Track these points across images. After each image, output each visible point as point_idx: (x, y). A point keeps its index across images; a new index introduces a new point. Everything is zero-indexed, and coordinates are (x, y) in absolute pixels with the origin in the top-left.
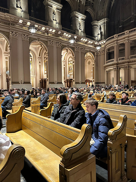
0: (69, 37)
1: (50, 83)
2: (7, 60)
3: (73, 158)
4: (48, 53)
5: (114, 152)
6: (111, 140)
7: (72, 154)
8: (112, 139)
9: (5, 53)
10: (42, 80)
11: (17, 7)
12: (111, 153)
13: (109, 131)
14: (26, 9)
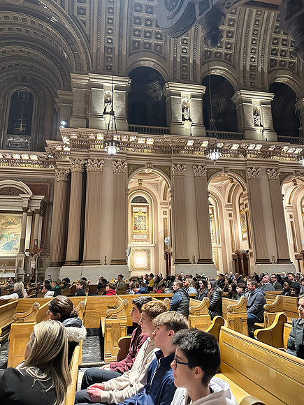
0: (296, 153)
2: (165, 216)
4: (249, 194)
9: (162, 204)
10: (238, 254)
11: (184, 119)
14: (200, 120)
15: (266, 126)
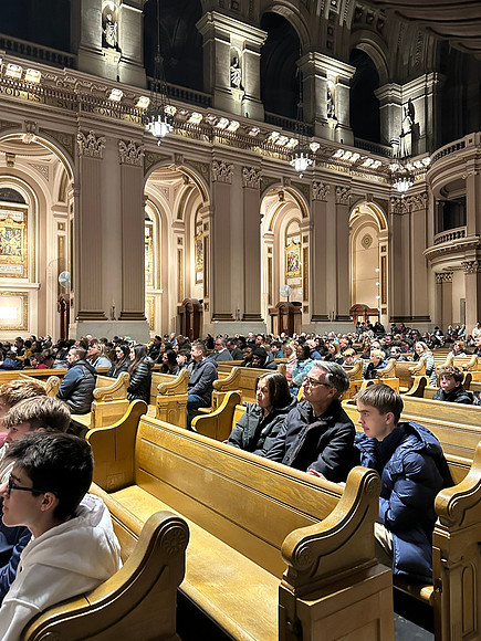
0: (289, 145)
1: (214, 316)
2: (61, 233)
3: (320, 572)
4: (212, 208)
5: (457, 567)
6: (447, 525)
7: (319, 558)
8: (450, 522)
9: (55, 208)
10: (186, 305)
11: (105, 45)
12: (446, 569)
13: (440, 494)
14: (135, 52)
15: (248, 91)
